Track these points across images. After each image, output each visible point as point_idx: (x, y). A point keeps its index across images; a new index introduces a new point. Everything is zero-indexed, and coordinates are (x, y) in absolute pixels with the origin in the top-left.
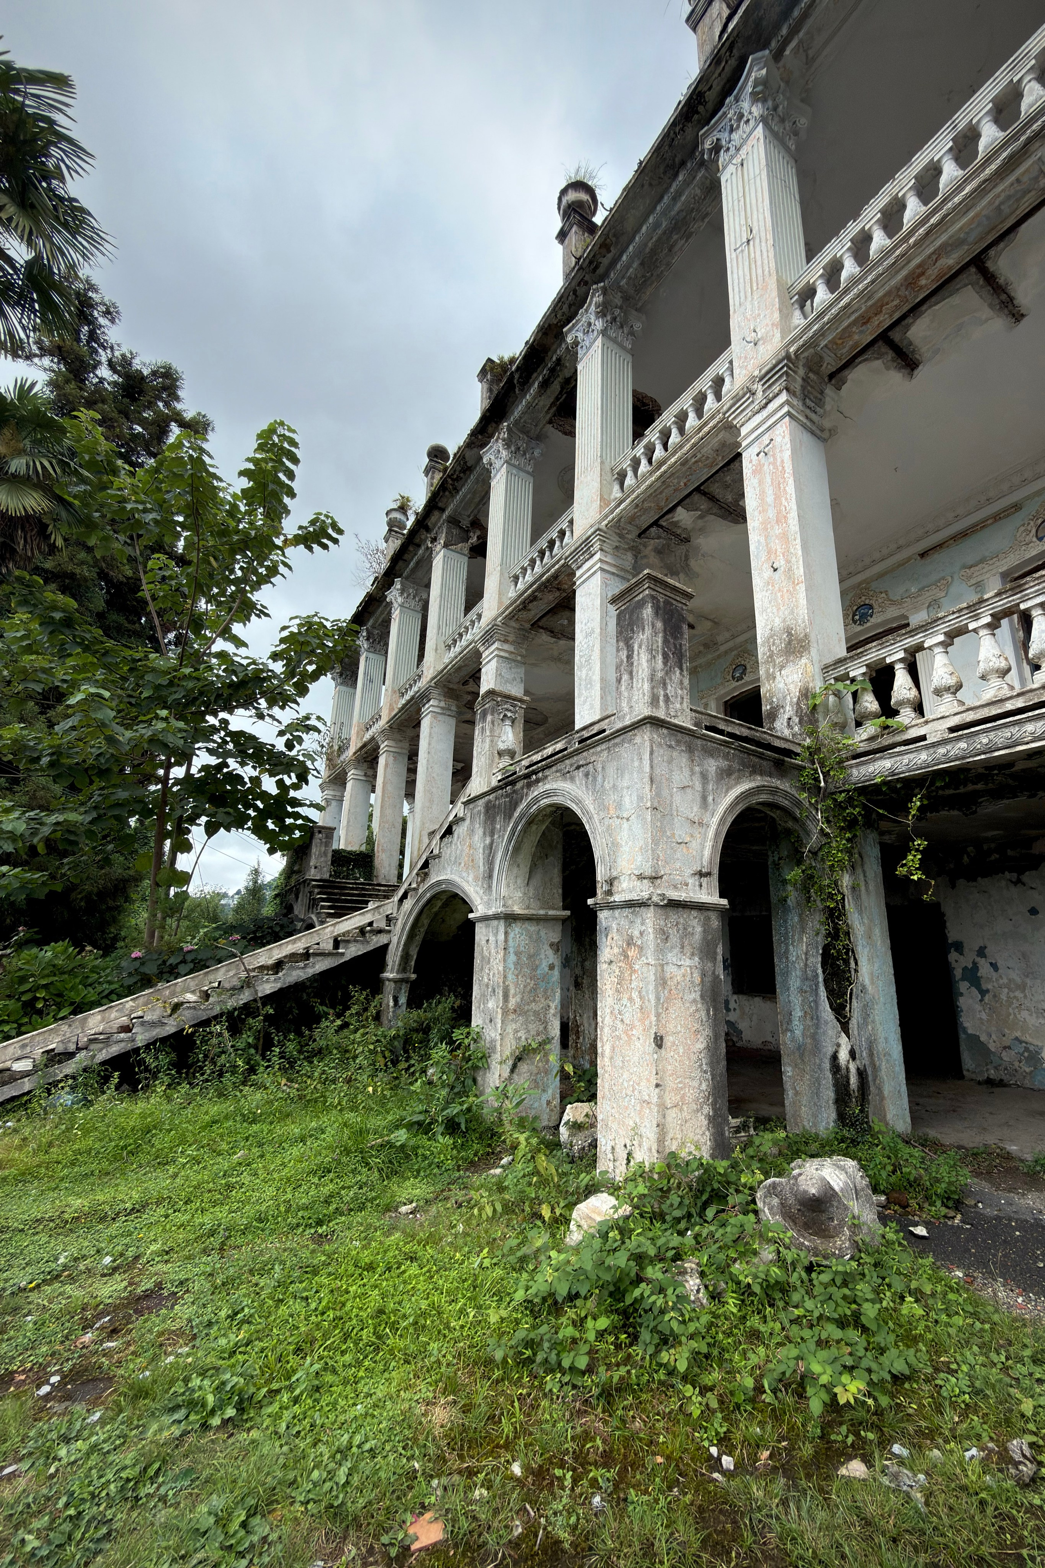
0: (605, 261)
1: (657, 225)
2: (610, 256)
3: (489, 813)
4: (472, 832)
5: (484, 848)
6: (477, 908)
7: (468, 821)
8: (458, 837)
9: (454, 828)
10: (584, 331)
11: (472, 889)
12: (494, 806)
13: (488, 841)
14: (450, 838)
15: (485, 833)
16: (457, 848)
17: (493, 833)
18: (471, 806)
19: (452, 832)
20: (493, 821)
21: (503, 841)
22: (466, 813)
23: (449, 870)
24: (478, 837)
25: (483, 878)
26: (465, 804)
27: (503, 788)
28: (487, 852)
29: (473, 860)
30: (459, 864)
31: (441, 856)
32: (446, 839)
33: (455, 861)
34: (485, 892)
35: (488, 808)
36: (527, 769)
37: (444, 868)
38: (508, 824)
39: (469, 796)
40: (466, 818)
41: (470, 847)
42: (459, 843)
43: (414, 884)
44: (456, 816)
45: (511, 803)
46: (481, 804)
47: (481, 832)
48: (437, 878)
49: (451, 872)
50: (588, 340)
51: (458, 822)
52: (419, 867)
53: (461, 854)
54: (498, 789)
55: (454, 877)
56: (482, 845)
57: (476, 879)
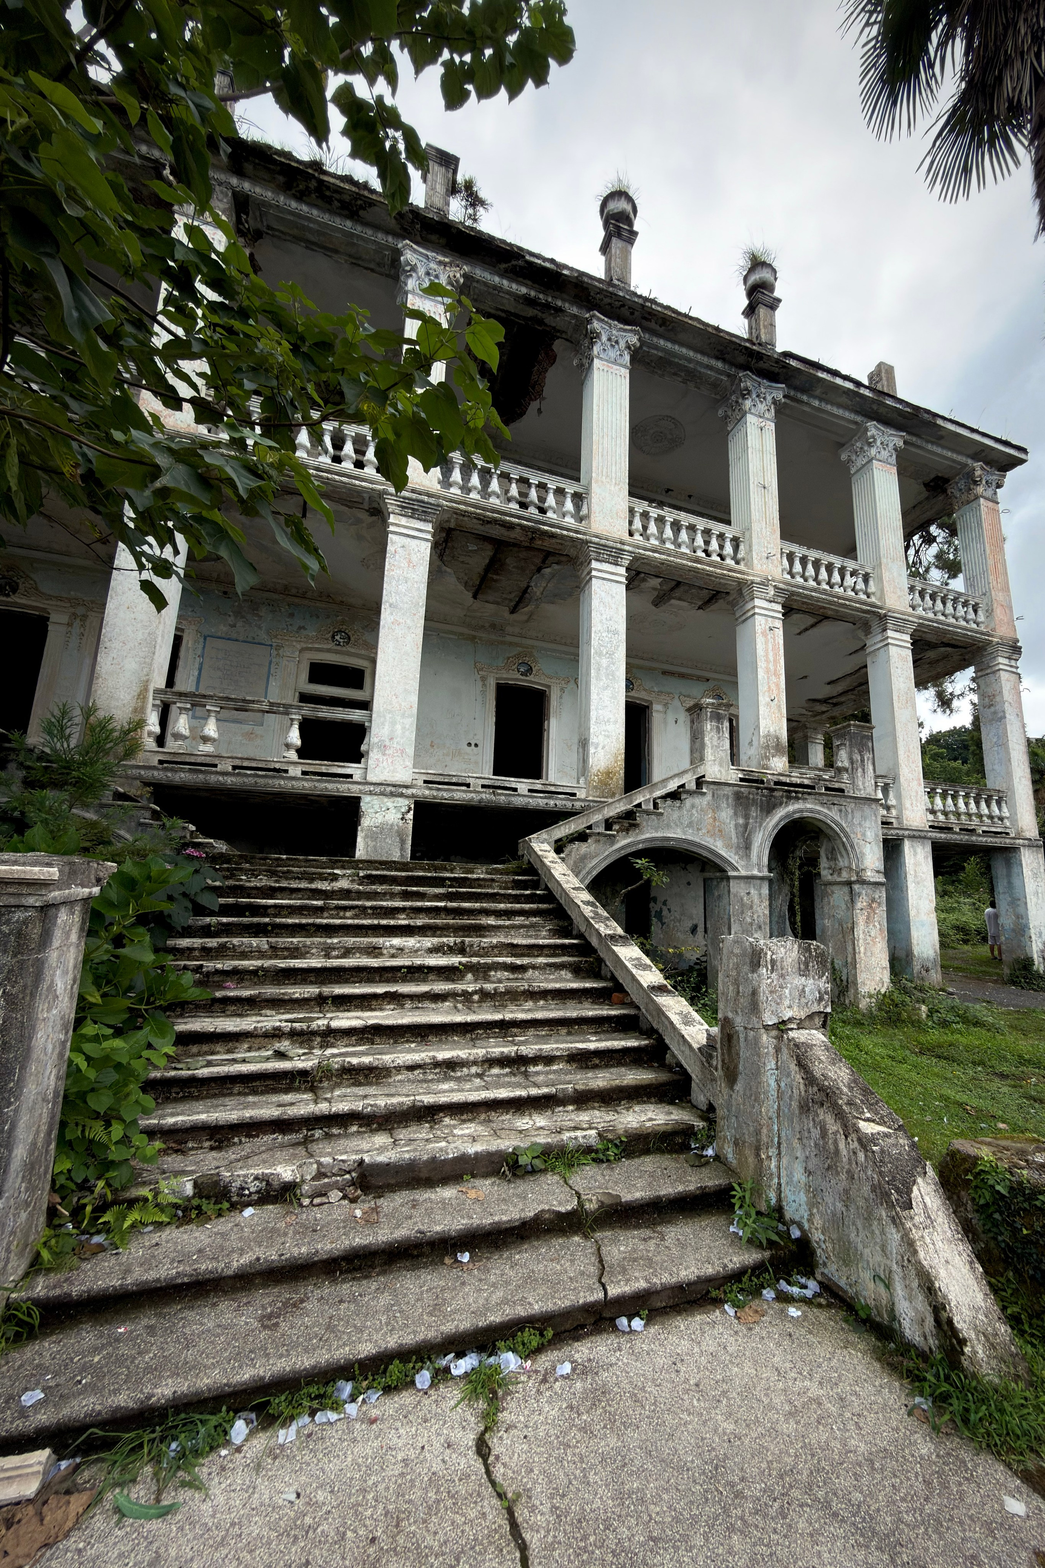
0: (653, 325)
1: (690, 360)
2: (658, 328)
3: (741, 801)
4: (716, 808)
5: (736, 825)
6: (736, 869)
7: (709, 797)
8: (693, 806)
9: (683, 796)
10: (609, 340)
11: (723, 853)
12: (747, 798)
13: (741, 821)
14: (677, 803)
15: (735, 814)
16: (692, 815)
17: (747, 817)
18: (712, 786)
19: (680, 799)
20: (747, 808)
21: (760, 826)
22: (704, 790)
23: (679, 830)
24: (726, 815)
25: (738, 847)
26: (700, 782)
27: (758, 788)
28: (741, 829)
29: (720, 831)
30: (699, 829)
31: (662, 814)
32: (669, 802)
33: (690, 825)
34: (741, 858)
35: (738, 796)
36: (776, 783)
37: (668, 826)
38: (767, 817)
39: (704, 776)
40: (705, 794)
41: (715, 819)
42: (694, 811)
43: (601, 829)
44: (683, 786)
45: (768, 802)
46: (728, 790)
47: (730, 812)
48: (659, 834)
49: (684, 833)
50: (612, 354)
51: (691, 793)
52: (611, 814)
53: (700, 822)
54: (751, 787)
55: (690, 838)
56: (733, 823)
57: (728, 846)
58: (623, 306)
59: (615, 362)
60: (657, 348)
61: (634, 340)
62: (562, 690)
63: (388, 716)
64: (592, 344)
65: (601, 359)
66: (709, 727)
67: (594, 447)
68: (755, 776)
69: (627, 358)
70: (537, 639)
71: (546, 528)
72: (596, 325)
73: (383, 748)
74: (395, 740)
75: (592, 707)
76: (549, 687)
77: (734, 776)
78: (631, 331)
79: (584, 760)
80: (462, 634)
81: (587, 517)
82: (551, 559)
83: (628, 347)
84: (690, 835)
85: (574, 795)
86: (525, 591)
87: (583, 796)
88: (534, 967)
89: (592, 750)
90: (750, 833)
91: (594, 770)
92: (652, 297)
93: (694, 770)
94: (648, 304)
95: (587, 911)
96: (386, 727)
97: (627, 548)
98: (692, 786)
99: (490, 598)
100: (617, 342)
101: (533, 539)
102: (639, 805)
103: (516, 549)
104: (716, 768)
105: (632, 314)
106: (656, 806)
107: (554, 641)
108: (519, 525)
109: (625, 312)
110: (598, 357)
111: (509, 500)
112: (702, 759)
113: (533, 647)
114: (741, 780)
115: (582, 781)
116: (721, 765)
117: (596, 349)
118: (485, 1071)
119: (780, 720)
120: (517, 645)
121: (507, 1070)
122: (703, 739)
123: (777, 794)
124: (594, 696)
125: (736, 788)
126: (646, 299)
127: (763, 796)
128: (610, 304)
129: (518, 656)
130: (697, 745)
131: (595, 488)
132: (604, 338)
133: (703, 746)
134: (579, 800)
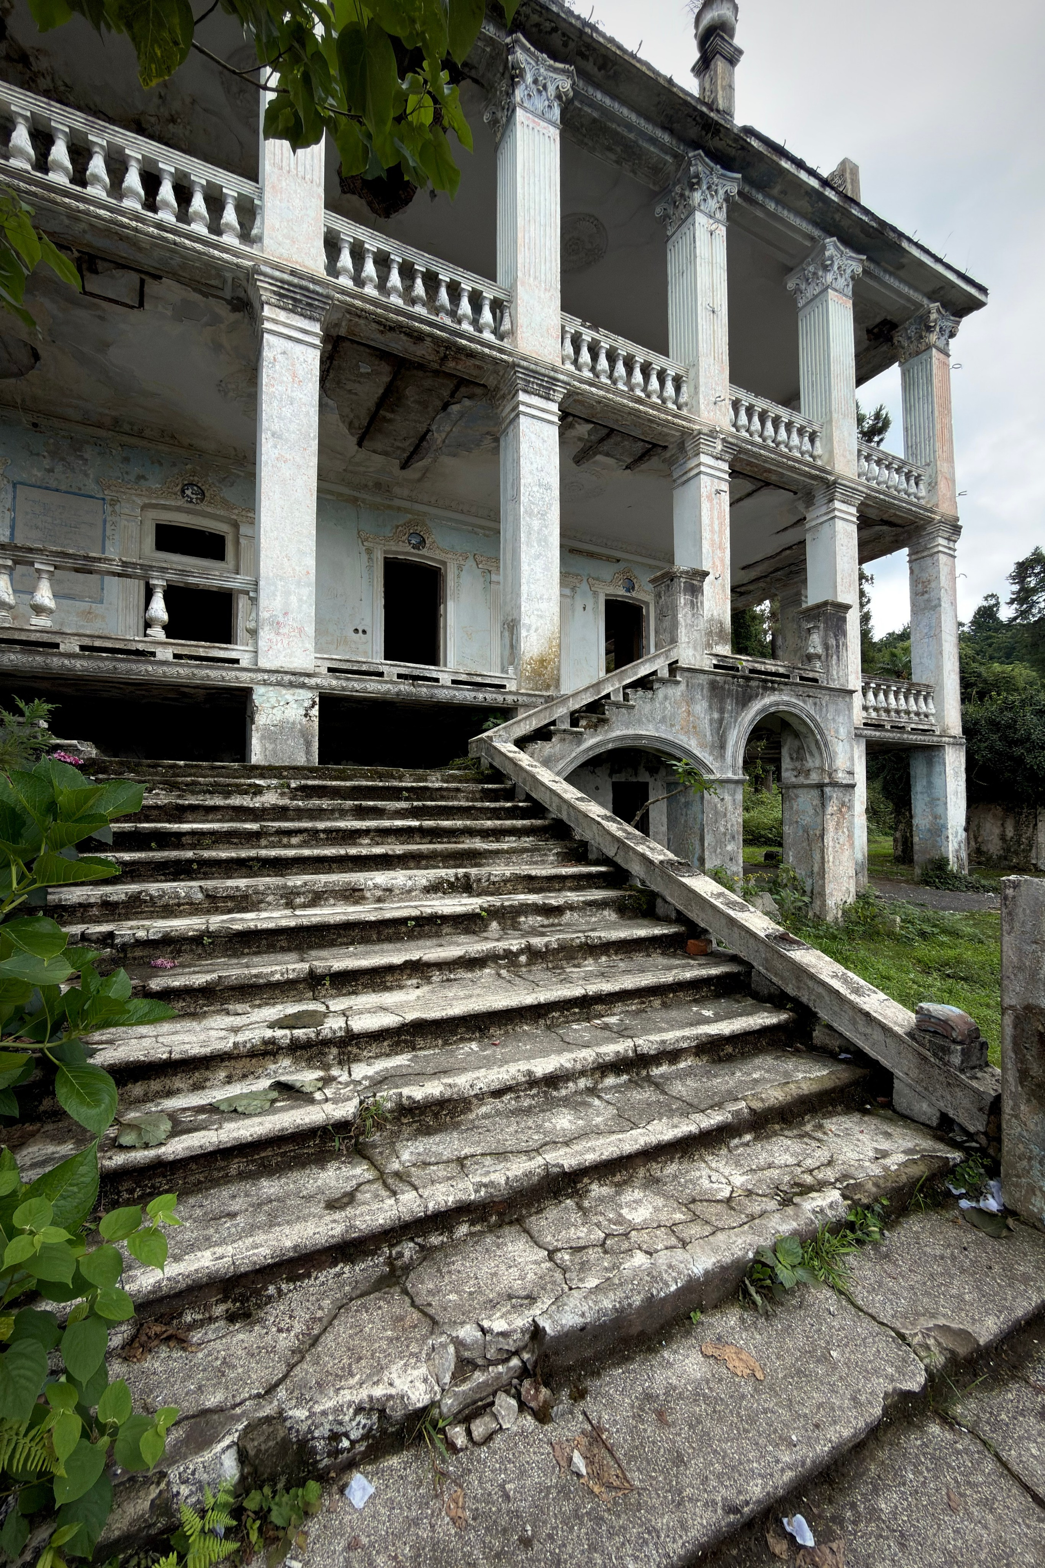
3: (716, 692)
4: (690, 701)
5: (711, 720)
6: (711, 771)
7: (682, 687)
8: (666, 698)
9: (656, 686)
10: (535, 82)
11: (697, 752)
12: (723, 688)
13: (716, 716)
14: (649, 694)
15: (710, 707)
16: (665, 708)
17: (722, 711)
18: (686, 674)
19: (651, 689)
20: (722, 701)
21: (736, 721)
22: (678, 678)
23: (651, 726)
24: (700, 705)
25: (713, 747)
26: (673, 668)
27: (734, 677)
28: (715, 725)
29: (694, 727)
30: (672, 725)
31: (633, 707)
32: (640, 693)
33: (663, 720)
34: (716, 759)
35: (714, 686)
36: (752, 671)
37: (639, 721)
38: (742, 710)
39: (677, 662)
40: (678, 682)
41: (689, 713)
42: (667, 704)
43: (566, 726)
44: (654, 673)
45: (744, 693)
46: (703, 679)
47: (705, 704)
48: (631, 732)
49: (657, 730)
50: (540, 103)
51: (663, 681)
52: (577, 707)
53: (673, 716)
54: (727, 675)
55: (664, 736)
56: (708, 717)
57: (702, 746)
58: (555, 30)
59: (542, 116)
60: (592, 104)
61: (566, 85)
62: (460, 568)
63: (280, 584)
64: (513, 85)
65: (525, 109)
66: (682, 601)
67: (520, 235)
68: (730, 663)
69: (557, 112)
70: (429, 504)
71: (464, 342)
72: (520, 55)
73: (276, 625)
74: (290, 616)
75: (523, 581)
76: (444, 563)
77: (708, 662)
78: (563, 71)
79: (513, 647)
80: (341, 495)
81: (512, 332)
82: (463, 390)
83: (559, 97)
84: (663, 732)
85: (504, 687)
86: (423, 438)
87: (514, 689)
88: (571, 907)
89: (524, 633)
90: (725, 729)
91: (527, 657)
92: (592, 21)
93: (667, 654)
94: (588, 30)
95: (613, 827)
96: (279, 598)
97: (561, 377)
98: (664, 673)
99: (379, 446)
100: (545, 87)
101: (445, 358)
102: (608, 696)
103: (420, 374)
104: (690, 652)
105: (565, 45)
106: (626, 697)
107: (448, 508)
108: (431, 335)
109: (556, 40)
110: (521, 106)
111: (413, 302)
112: (674, 641)
113: (425, 514)
114: (716, 666)
115: (511, 670)
116: (695, 649)
117: (519, 94)
118: (597, 1083)
119: (724, 602)
120: (407, 511)
121: (625, 1077)
122: (675, 617)
123: (753, 684)
124: (525, 567)
125: (711, 677)
126: (586, 24)
127: (739, 686)
128: (537, 25)
129: (408, 524)
130: (666, 623)
131: (522, 295)
132: (529, 79)
133: (675, 625)
134: (510, 693)
